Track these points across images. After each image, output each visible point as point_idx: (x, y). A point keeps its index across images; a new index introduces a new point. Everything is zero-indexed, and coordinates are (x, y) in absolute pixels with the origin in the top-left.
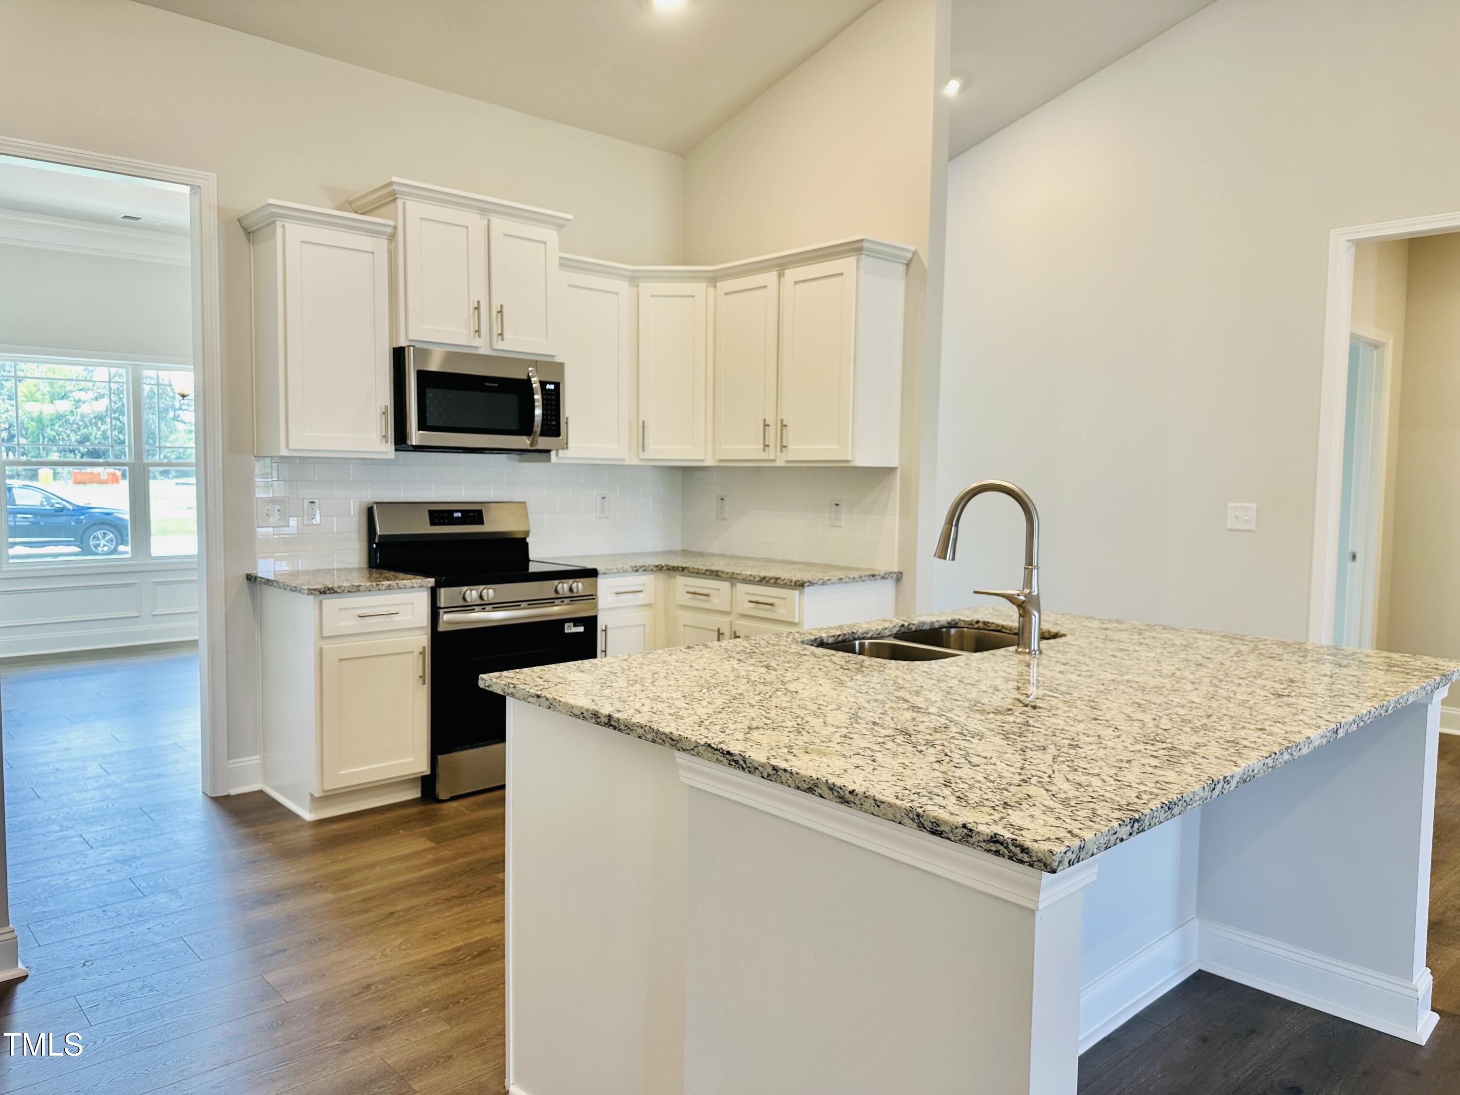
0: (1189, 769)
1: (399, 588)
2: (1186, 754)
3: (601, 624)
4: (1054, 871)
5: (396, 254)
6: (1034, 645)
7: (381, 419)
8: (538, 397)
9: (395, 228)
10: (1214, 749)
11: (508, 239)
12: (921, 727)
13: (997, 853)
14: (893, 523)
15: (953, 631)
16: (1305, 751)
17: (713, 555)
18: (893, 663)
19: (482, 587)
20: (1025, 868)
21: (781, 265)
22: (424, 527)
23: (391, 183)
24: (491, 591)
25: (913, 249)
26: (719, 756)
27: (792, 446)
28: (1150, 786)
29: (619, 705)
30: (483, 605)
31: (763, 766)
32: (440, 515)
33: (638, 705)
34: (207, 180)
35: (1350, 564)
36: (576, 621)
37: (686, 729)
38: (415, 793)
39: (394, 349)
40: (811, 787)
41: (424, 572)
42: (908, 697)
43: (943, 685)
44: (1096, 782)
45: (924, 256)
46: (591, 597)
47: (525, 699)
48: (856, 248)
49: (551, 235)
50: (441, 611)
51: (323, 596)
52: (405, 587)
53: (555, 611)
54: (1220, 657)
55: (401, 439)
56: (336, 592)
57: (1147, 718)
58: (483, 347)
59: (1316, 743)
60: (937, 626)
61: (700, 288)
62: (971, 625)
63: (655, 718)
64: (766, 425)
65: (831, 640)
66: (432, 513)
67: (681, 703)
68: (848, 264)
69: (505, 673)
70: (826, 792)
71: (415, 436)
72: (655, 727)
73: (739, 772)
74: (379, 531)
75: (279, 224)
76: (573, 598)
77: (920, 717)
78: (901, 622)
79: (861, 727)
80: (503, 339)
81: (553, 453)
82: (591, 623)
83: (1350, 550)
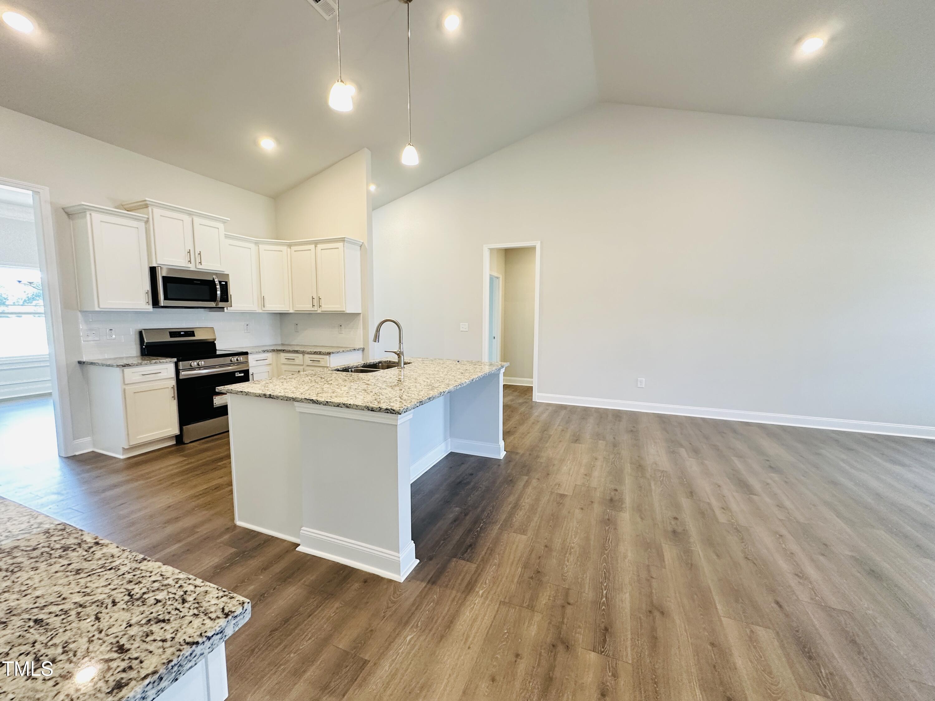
0: (436, 391)
1: (160, 363)
2: (436, 388)
3: (251, 372)
4: (400, 414)
5: (149, 230)
6: (402, 366)
7: (145, 296)
8: (218, 287)
9: (148, 218)
10: (443, 386)
11: (201, 226)
12: (369, 388)
13: (387, 412)
14: (360, 331)
15: (380, 364)
16: (465, 385)
17: (294, 345)
18: (361, 374)
19: (198, 361)
20: (394, 415)
21: (316, 243)
22: (168, 339)
23: (145, 201)
24: (203, 362)
25: (362, 241)
26: (309, 401)
27: (323, 306)
28: (426, 395)
29: (273, 392)
30: (199, 367)
31: (323, 402)
32: (174, 334)
33: (279, 391)
34: (43, 189)
35: (493, 340)
36: (240, 372)
37: (297, 395)
38: (174, 442)
39: (150, 267)
40: (338, 405)
41: (172, 357)
42: (366, 382)
43: (376, 378)
44: (413, 395)
45: (366, 244)
46: (247, 362)
47: (236, 393)
48: (343, 240)
49: (221, 226)
50: (181, 371)
51: (124, 368)
52: (163, 362)
53: (230, 369)
54: (451, 366)
55: (155, 303)
56: (130, 366)
57: (429, 381)
58: (192, 267)
59: (468, 383)
60: (375, 363)
61: (284, 248)
62: (385, 362)
63: (286, 394)
64: (313, 298)
65: (341, 369)
66: (170, 333)
67: (294, 389)
68: (340, 245)
69: (226, 386)
70: (343, 406)
71: (162, 302)
72: (287, 396)
73: (316, 405)
74: (146, 341)
75: (88, 214)
76: (239, 363)
77: (369, 386)
78: (364, 363)
79: (352, 390)
80: (201, 264)
81: (225, 309)
82: (246, 372)
83: (493, 336)
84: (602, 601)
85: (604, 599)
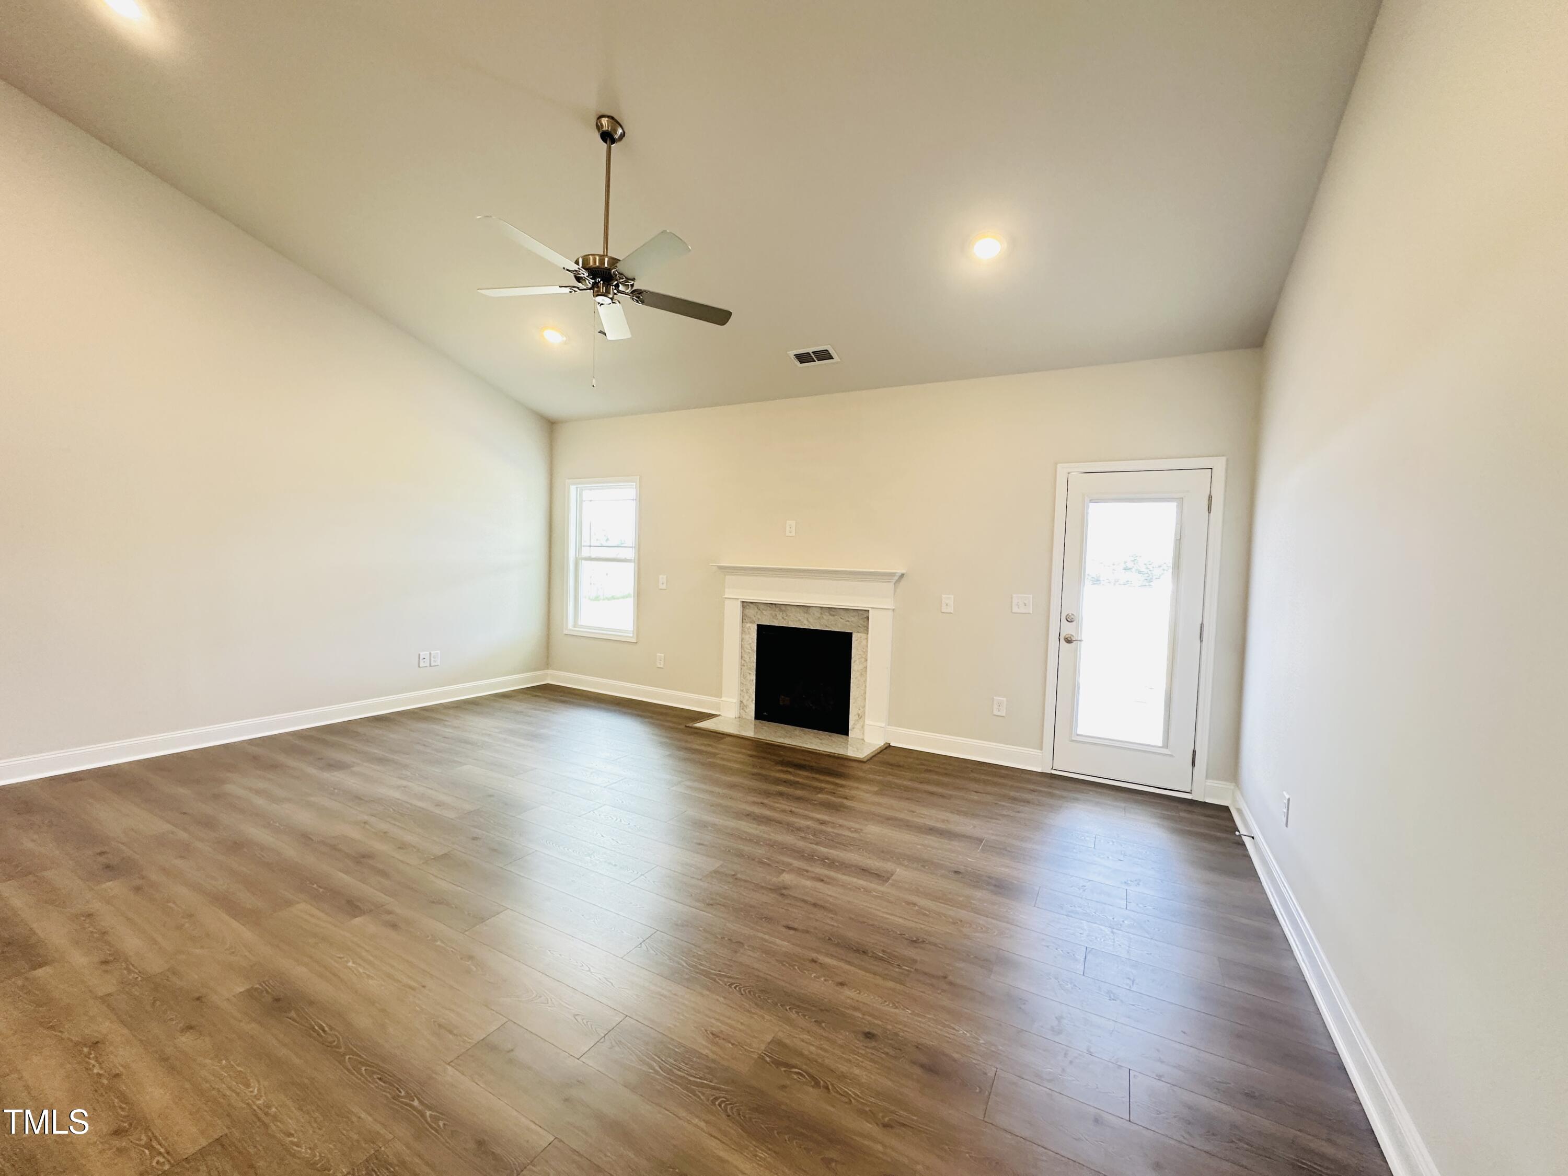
84: (429, 1119)
85: (428, 1113)
